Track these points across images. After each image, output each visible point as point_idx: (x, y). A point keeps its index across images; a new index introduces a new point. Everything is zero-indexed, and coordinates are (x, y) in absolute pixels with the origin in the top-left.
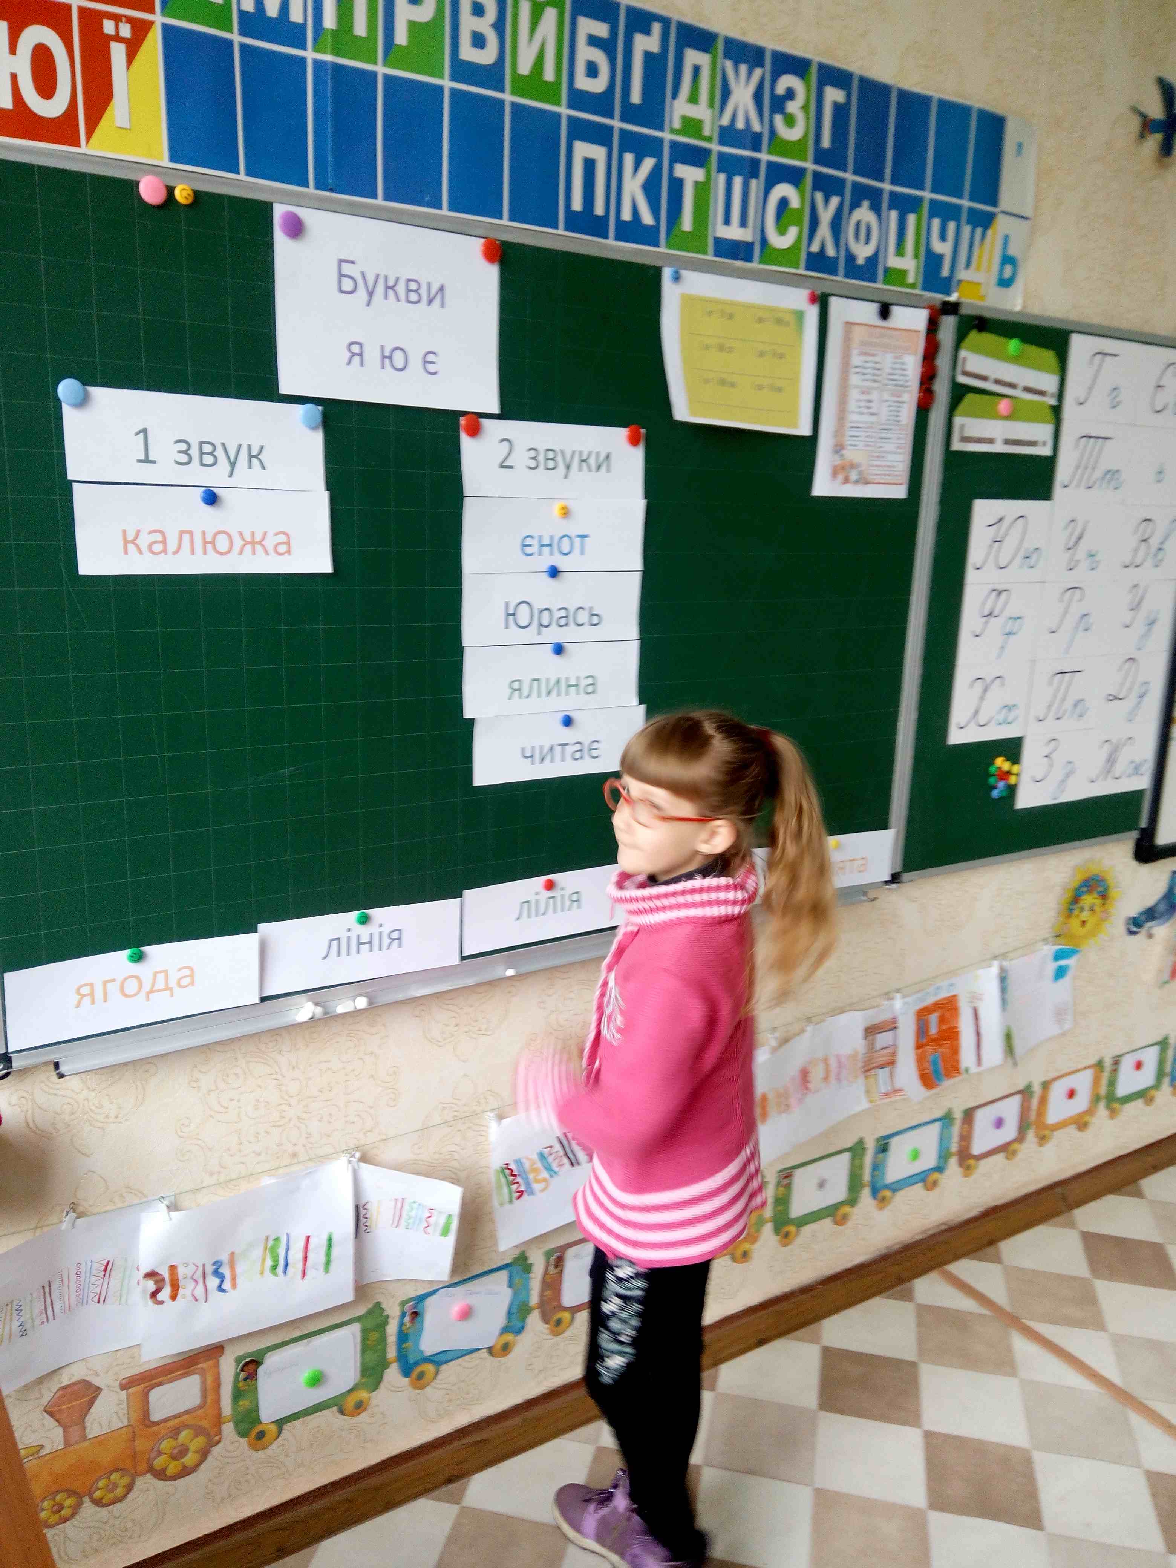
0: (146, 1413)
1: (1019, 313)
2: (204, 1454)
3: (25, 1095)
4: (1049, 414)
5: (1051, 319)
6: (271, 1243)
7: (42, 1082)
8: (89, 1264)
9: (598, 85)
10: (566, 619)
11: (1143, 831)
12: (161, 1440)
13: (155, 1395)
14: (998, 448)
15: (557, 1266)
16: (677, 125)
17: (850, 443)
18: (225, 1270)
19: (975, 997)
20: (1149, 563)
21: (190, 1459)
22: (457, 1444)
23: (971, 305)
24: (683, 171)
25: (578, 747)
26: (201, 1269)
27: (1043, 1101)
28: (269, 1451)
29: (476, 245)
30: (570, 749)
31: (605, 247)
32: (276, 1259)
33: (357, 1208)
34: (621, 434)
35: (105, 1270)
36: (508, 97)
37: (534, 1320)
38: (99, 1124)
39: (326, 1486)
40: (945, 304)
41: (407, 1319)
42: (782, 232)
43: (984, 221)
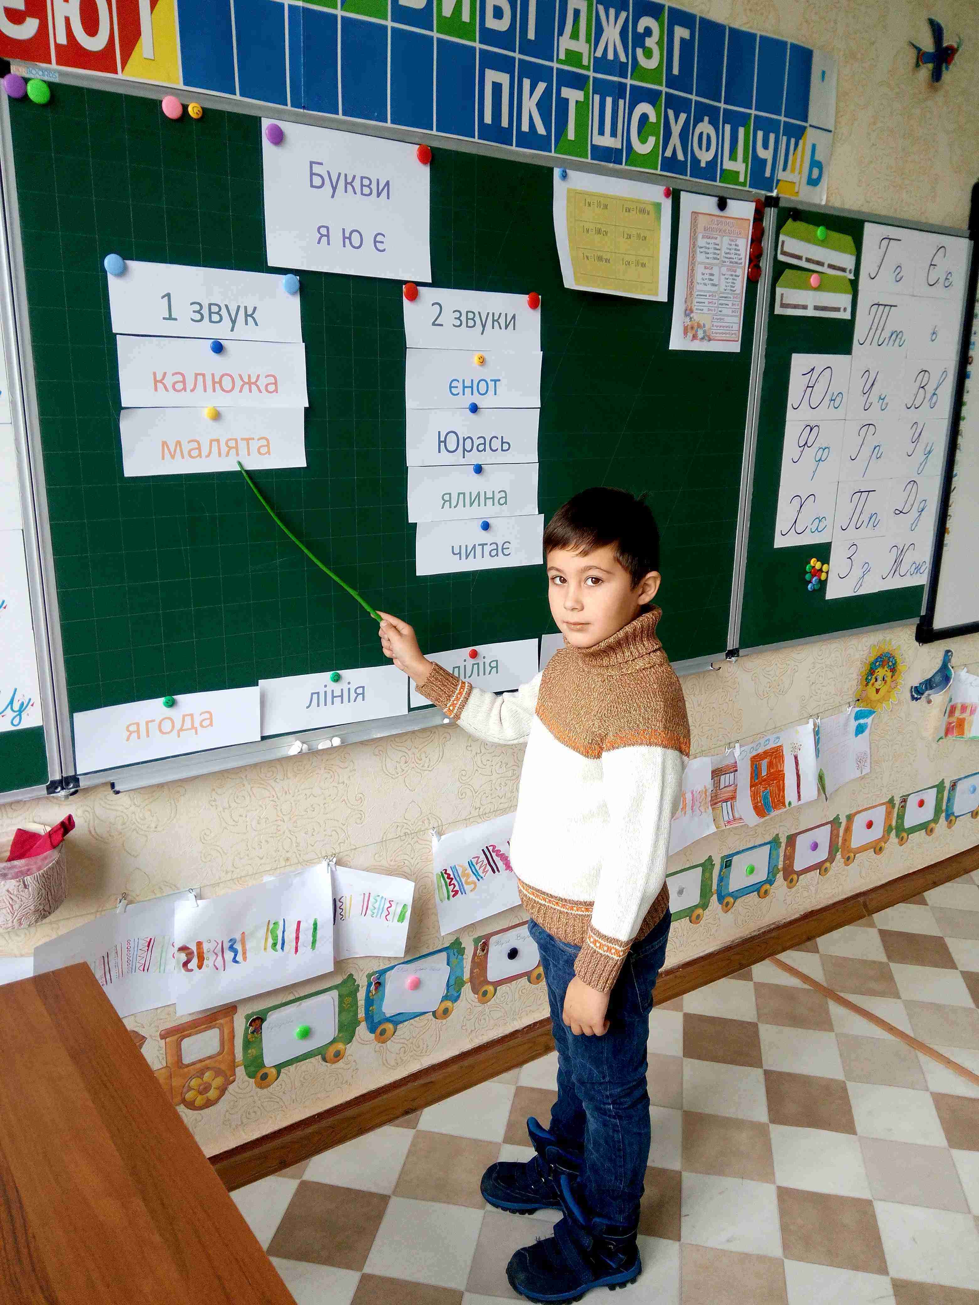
0: (180, 1057)
1: (825, 206)
2: (223, 1091)
3: (88, 809)
4: (849, 288)
5: (849, 211)
6: (271, 926)
7: (101, 799)
8: (136, 940)
9: (502, 25)
10: (485, 445)
11: (922, 618)
12: (191, 1078)
13: (186, 1043)
14: (810, 313)
15: (483, 950)
16: (562, 56)
17: (696, 307)
18: (238, 946)
19: (796, 748)
20: (926, 404)
21: (212, 1094)
22: (410, 1085)
23: (789, 200)
24: (566, 92)
25: (494, 547)
26: (220, 945)
27: (848, 829)
28: (270, 1089)
29: (413, 150)
30: (487, 549)
31: (511, 152)
32: (275, 938)
33: (335, 900)
34: (524, 299)
35: (148, 946)
36: (435, 35)
37: (467, 989)
38: (142, 833)
39: (314, 1116)
40: (768, 198)
41: (373, 987)
42: (643, 141)
43: (797, 133)
